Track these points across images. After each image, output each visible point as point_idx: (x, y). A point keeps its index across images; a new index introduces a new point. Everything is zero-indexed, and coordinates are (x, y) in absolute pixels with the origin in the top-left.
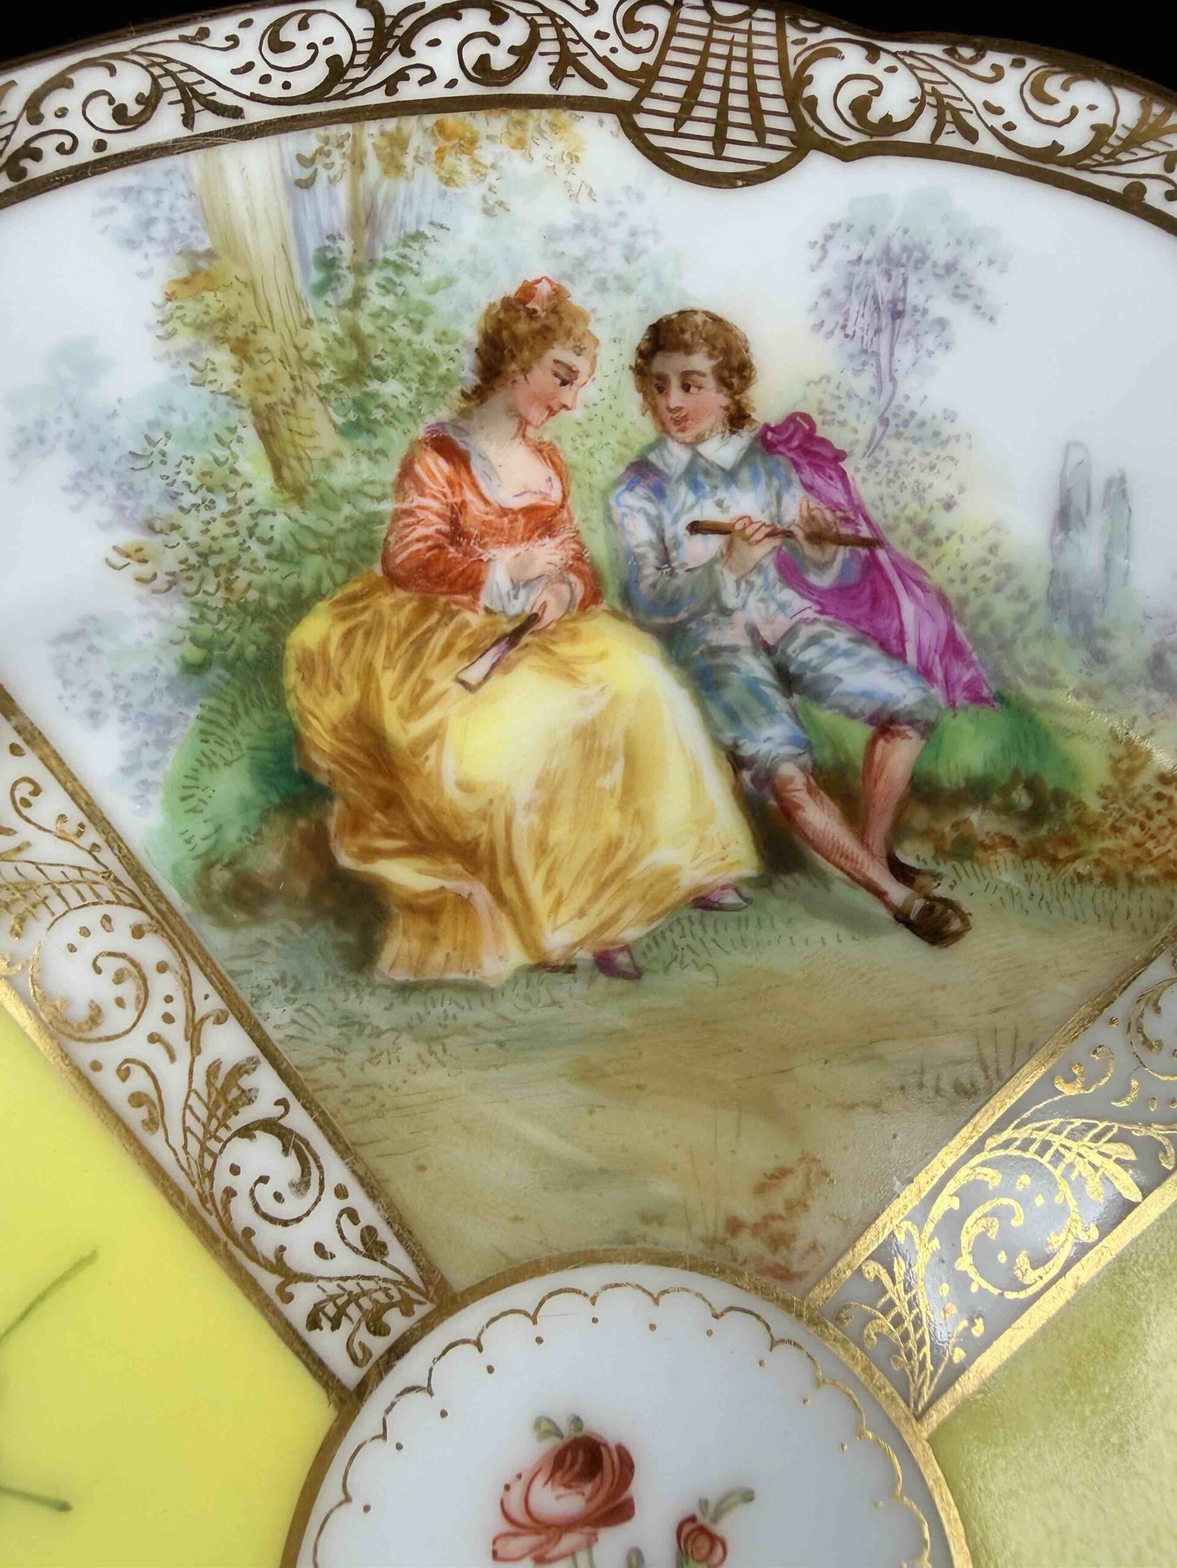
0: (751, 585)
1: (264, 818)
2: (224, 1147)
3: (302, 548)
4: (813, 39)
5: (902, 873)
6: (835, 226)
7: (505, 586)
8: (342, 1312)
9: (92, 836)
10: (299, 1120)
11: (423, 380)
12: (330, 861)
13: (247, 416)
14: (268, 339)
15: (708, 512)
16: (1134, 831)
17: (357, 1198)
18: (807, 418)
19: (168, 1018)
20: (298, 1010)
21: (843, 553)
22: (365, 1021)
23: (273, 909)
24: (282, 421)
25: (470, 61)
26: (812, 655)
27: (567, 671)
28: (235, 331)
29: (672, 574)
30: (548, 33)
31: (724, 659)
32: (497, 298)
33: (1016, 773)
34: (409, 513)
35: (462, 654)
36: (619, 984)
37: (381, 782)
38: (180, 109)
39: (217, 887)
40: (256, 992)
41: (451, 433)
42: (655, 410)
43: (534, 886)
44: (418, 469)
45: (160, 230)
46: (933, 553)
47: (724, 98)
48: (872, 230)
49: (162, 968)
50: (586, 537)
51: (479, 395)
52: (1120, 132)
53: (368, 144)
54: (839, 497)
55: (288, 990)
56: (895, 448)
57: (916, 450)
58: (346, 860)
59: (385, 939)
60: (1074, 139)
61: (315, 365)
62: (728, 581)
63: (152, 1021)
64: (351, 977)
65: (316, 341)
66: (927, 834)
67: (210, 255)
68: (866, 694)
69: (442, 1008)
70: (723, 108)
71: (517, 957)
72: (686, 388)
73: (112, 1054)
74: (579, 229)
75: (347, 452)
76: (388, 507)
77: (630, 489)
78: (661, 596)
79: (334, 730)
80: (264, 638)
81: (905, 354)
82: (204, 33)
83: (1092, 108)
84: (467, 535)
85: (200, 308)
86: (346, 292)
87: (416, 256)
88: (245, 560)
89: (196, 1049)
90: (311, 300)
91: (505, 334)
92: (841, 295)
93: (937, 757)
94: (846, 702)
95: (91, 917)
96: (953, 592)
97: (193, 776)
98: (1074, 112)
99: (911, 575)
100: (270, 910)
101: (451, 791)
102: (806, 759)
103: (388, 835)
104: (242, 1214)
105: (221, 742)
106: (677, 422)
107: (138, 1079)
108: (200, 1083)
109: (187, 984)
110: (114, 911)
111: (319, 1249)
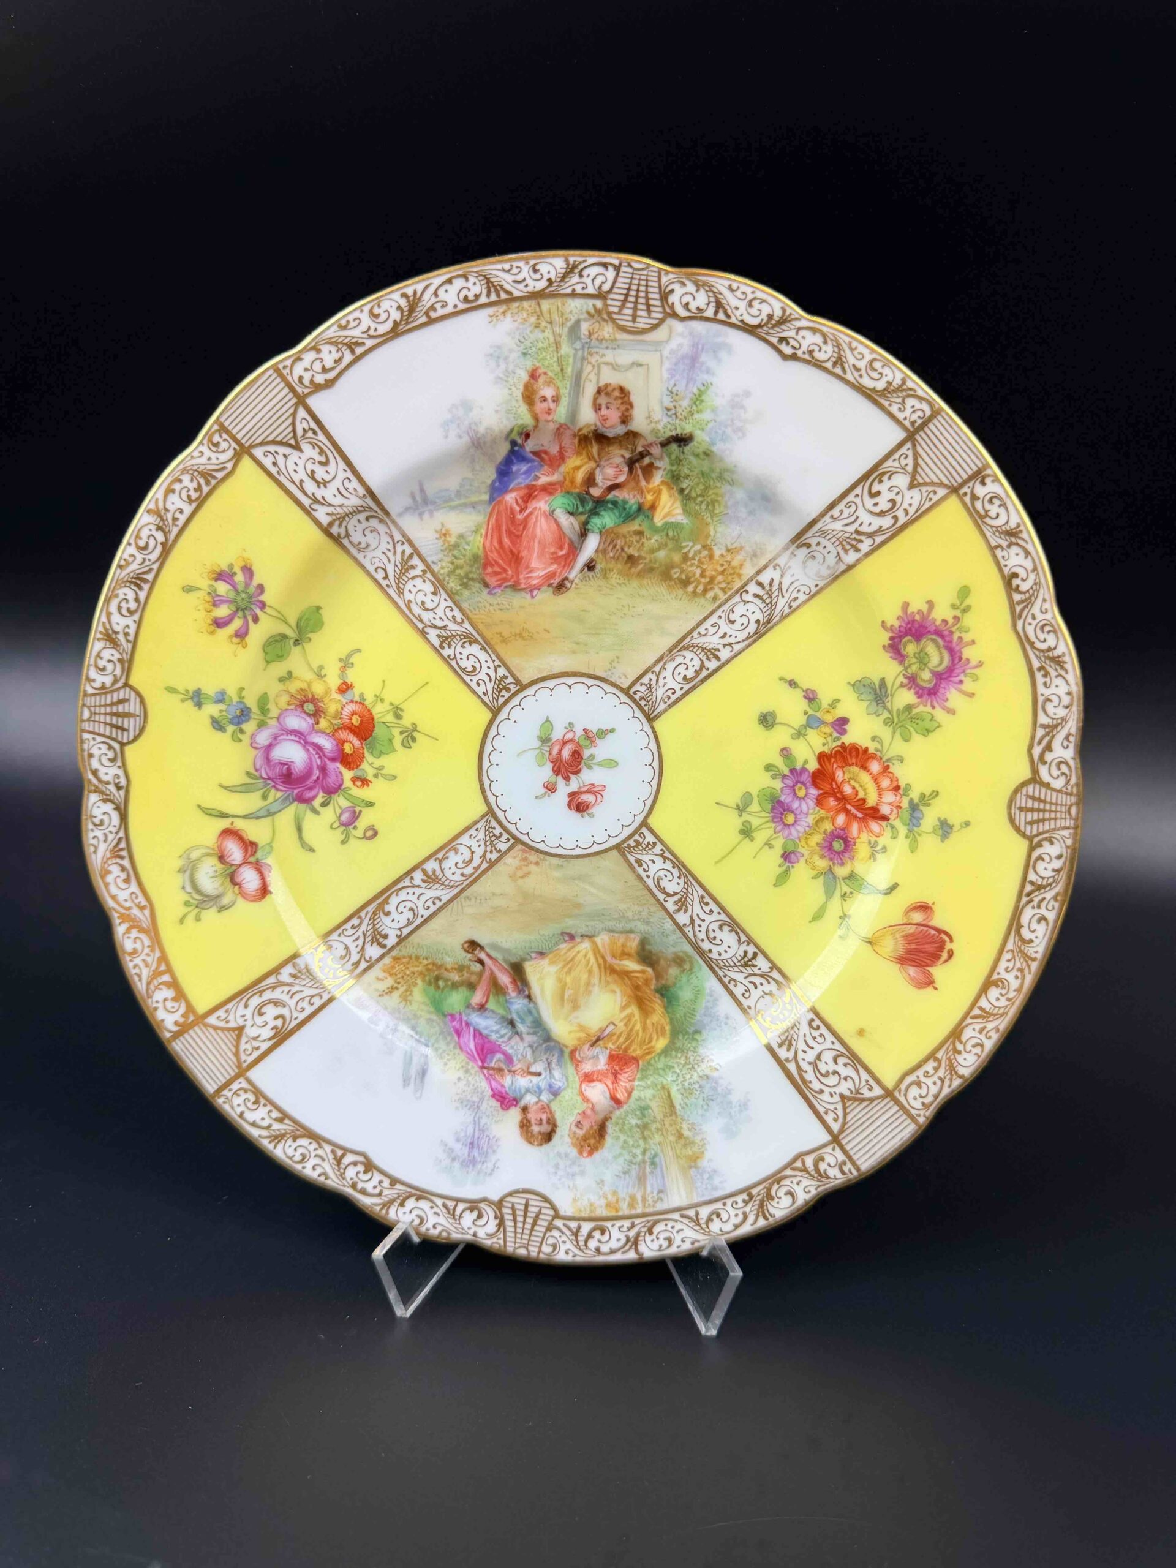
0: (522, 1055)
1: (675, 984)
2: (682, 890)
3: (664, 1070)
4: (495, 1240)
5: (481, 962)
6: (490, 1174)
7: (601, 1057)
8: (647, 846)
9: (726, 980)
10: (661, 897)
11: (624, 1124)
12: (654, 969)
13: (678, 1113)
14: (672, 1138)
15: (535, 1079)
16: (408, 973)
17: (644, 875)
18: (503, 1109)
19: (700, 926)
20: (662, 927)
21: (492, 1065)
22: (643, 923)
23: (670, 956)
24: (668, 1110)
25: (607, 1233)
26: (503, 1032)
27: (582, 1028)
28: (682, 1141)
29: (547, 1059)
30: (582, 1243)
31: (532, 1031)
32: (600, 1151)
33: (442, 991)
34: (630, 1081)
35: (615, 1034)
36: (568, 931)
37: (639, 994)
38: (699, 1217)
39: (688, 964)
40: (674, 933)
41: (615, 1106)
42: (551, 1113)
43: (593, 961)
44: (626, 1095)
45: (706, 1176)
46: (463, 1064)
47: (525, 1220)
48: (479, 1173)
49: (702, 940)
50: (575, 1072)
51: (606, 1119)
52: (396, 1204)
53: (640, 1205)
54: (493, 1083)
55: (665, 933)
56: (475, 1099)
57: (469, 1097)
58: (650, 970)
59: (637, 947)
60: (411, 1203)
61: (658, 1129)
62: (529, 1057)
63: (704, 925)
64: (647, 936)
65: (657, 1138)
66: (472, 973)
67: (690, 1167)
68: (487, 1018)
69: (619, 926)
70: (525, 1216)
71: (598, 940)
72: (541, 1120)
73: (715, 917)
74: (573, 1175)
75: (648, 1101)
76: (636, 1083)
77: (560, 1087)
78: (551, 1052)
79: (654, 1010)
80: (676, 1041)
81: (470, 1130)
82: (693, 1243)
83: (405, 1213)
84: (612, 1073)
85: (693, 1149)
86: (648, 1154)
87: (626, 1166)
88: (681, 1067)
89: (691, 917)
90: (659, 1151)
91: (598, 1138)
92: (490, 1151)
93: (467, 997)
94: (494, 1016)
95: (724, 956)
96: (458, 1051)
97: (696, 998)
98: (411, 1212)
99: (471, 1057)
100: (672, 956)
101: (618, 990)
102: (508, 997)
103: (637, 977)
104: (676, 872)
105: (689, 1008)
106: (544, 1108)
107: (707, 909)
108: (689, 907)
109: (695, 936)
110: (717, 957)
111: (654, 862)
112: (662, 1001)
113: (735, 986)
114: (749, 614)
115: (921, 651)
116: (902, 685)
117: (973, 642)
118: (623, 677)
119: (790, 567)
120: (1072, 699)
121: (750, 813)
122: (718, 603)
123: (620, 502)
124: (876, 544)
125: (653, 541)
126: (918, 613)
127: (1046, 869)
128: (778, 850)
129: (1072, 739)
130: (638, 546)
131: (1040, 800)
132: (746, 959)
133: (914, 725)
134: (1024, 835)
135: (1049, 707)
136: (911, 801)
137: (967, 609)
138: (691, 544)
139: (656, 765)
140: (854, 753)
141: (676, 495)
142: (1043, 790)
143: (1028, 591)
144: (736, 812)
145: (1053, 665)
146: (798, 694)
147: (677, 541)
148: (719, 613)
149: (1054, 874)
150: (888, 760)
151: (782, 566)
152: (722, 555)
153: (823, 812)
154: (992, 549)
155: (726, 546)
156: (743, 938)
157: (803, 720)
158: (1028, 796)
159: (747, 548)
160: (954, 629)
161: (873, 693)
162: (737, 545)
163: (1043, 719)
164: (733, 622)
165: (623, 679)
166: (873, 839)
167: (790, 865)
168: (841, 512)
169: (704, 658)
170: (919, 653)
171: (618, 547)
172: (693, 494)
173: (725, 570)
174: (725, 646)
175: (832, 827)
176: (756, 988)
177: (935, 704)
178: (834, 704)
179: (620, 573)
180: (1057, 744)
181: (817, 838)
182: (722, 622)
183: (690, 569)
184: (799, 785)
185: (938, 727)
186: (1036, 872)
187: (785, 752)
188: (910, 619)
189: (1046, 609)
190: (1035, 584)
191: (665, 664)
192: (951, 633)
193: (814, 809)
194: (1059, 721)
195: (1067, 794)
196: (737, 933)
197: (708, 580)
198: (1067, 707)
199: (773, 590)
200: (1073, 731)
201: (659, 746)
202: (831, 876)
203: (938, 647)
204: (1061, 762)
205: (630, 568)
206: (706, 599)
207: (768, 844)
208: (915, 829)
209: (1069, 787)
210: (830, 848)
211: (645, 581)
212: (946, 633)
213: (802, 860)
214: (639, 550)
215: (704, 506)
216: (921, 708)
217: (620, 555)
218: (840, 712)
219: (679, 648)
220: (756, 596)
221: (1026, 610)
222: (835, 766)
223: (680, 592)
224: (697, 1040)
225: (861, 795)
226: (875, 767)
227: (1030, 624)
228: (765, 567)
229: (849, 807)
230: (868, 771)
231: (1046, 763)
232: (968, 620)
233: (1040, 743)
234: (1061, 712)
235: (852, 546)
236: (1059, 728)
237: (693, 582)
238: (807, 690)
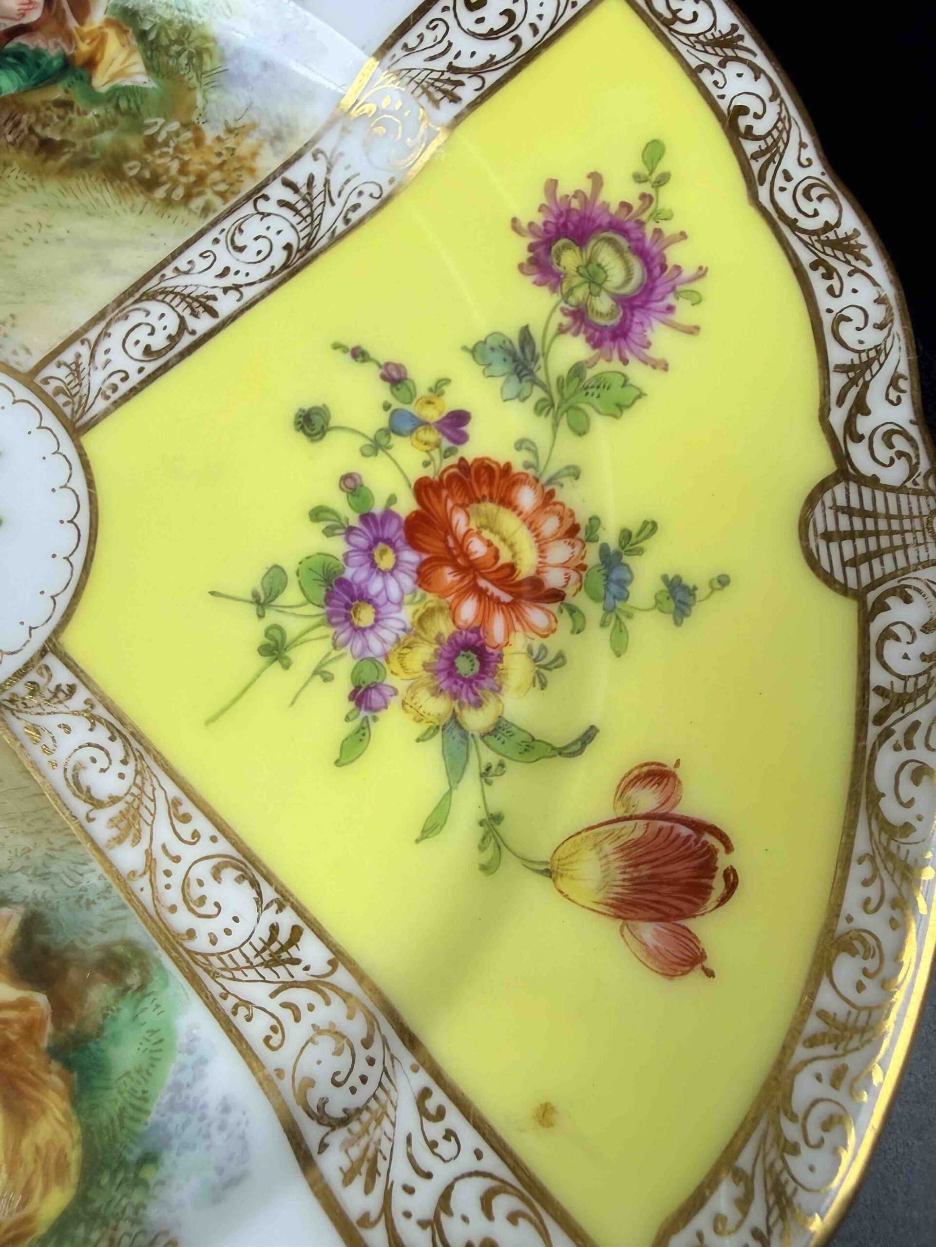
1: (101, 1028)
2: (129, 790)
8: (55, 695)
9: (227, 1005)
10: (79, 809)
12: (52, 996)
17: (43, 761)
19: (168, 873)
20: (79, 883)
22: (31, 878)
23: (94, 956)
37: (9, 1066)
39: (136, 971)
40: (107, 895)
49: (173, 909)
55: (85, 897)
58: (41, 999)
59: (14, 939)
63: (179, 871)
64: (41, 909)
73: (204, 847)
79: (43, 1110)
80: (93, 1193)
89: (149, 853)
95: (225, 943)
97: (154, 1061)
100: (97, 955)
103: (5, 1022)
104: (117, 749)
105: (133, 1092)
107: (185, 830)
108: (146, 830)
109: (155, 898)
110: (210, 949)
111: (67, 729)
112: (65, 1080)
113: (249, 1019)
114: (269, 234)
115: (590, 262)
116: (562, 330)
117: (683, 236)
118: (21, 352)
119: (341, 154)
120: (889, 310)
121: (281, 610)
122: (211, 217)
123: (30, 55)
124: (487, 86)
125: (90, 116)
126: (575, 196)
127: (906, 657)
128: (343, 685)
129: (903, 384)
130: (62, 124)
131: (864, 514)
132: (275, 947)
133: (594, 400)
134: (844, 590)
135: (847, 331)
136: (604, 549)
137: (663, 180)
138: (161, 121)
139: (83, 520)
140: (485, 477)
141: (134, 42)
142: (866, 492)
143: (769, 133)
144: (252, 609)
145: (839, 254)
146: (369, 374)
147: (135, 116)
148: (214, 233)
149: (926, 665)
150: (550, 481)
151: (328, 154)
152: (219, 139)
153: (432, 599)
154: (694, 73)
155: (226, 123)
156: (269, 894)
157: (382, 420)
158: (837, 509)
159: (264, 126)
160: (644, 217)
161: (510, 360)
162: (245, 121)
163: (837, 355)
164: (241, 249)
165: (22, 357)
166: (537, 643)
167: (369, 715)
168: (421, 37)
169: (187, 314)
170: (586, 266)
171: (23, 126)
172: (164, 41)
173: (224, 162)
174: (226, 290)
175: (453, 629)
176: (297, 1019)
177: (628, 355)
178: (439, 387)
179: (25, 168)
180: (875, 397)
181: (423, 653)
182: (220, 250)
183: (159, 161)
184: (381, 546)
185: (639, 397)
186: (885, 666)
187: (350, 483)
188: (563, 209)
189: (808, 160)
190: (779, 119)
191: (108, 325)
192: (641, 224)
193: (414, 592)
194: (872, 354)
195: (917, 493)
196: (255, 884)
197: (192, 179)
198: (880, 327)
199: (315, 194)
200: (904, 369)
201: (90, 483)
202: (456, 732)
203: (619, 250)
204: (892, 432)
205: (45, 161)
206: (190, 210)
207: (322, 673)
208: (619, 604)
209: (920, 480)
210: (451, 671)
211: (73, 182)
212: (630, 225)
213: (395, 704)
214: (63, 131)
215: (183, 60)
216: (602, 366)
217: (26, 139)
218: (452, 401)
219: (137, 296)
220: (283, 204)
221: (772, 167)
222: (450, 504)
223: (140, 200)
224: (144, 1184)
225: (505, 557)
226: (527, 498)
227: (782, 189)
228: (298, 156)
229: (483, 583)
230: (515, 509)
231: (861, 438)
232: (667, 198)
233: (840, 401)
234: (872, 338)
235: (446, 93)
236: (875, 366)
237: (164, 183)
238: (387, 364)
